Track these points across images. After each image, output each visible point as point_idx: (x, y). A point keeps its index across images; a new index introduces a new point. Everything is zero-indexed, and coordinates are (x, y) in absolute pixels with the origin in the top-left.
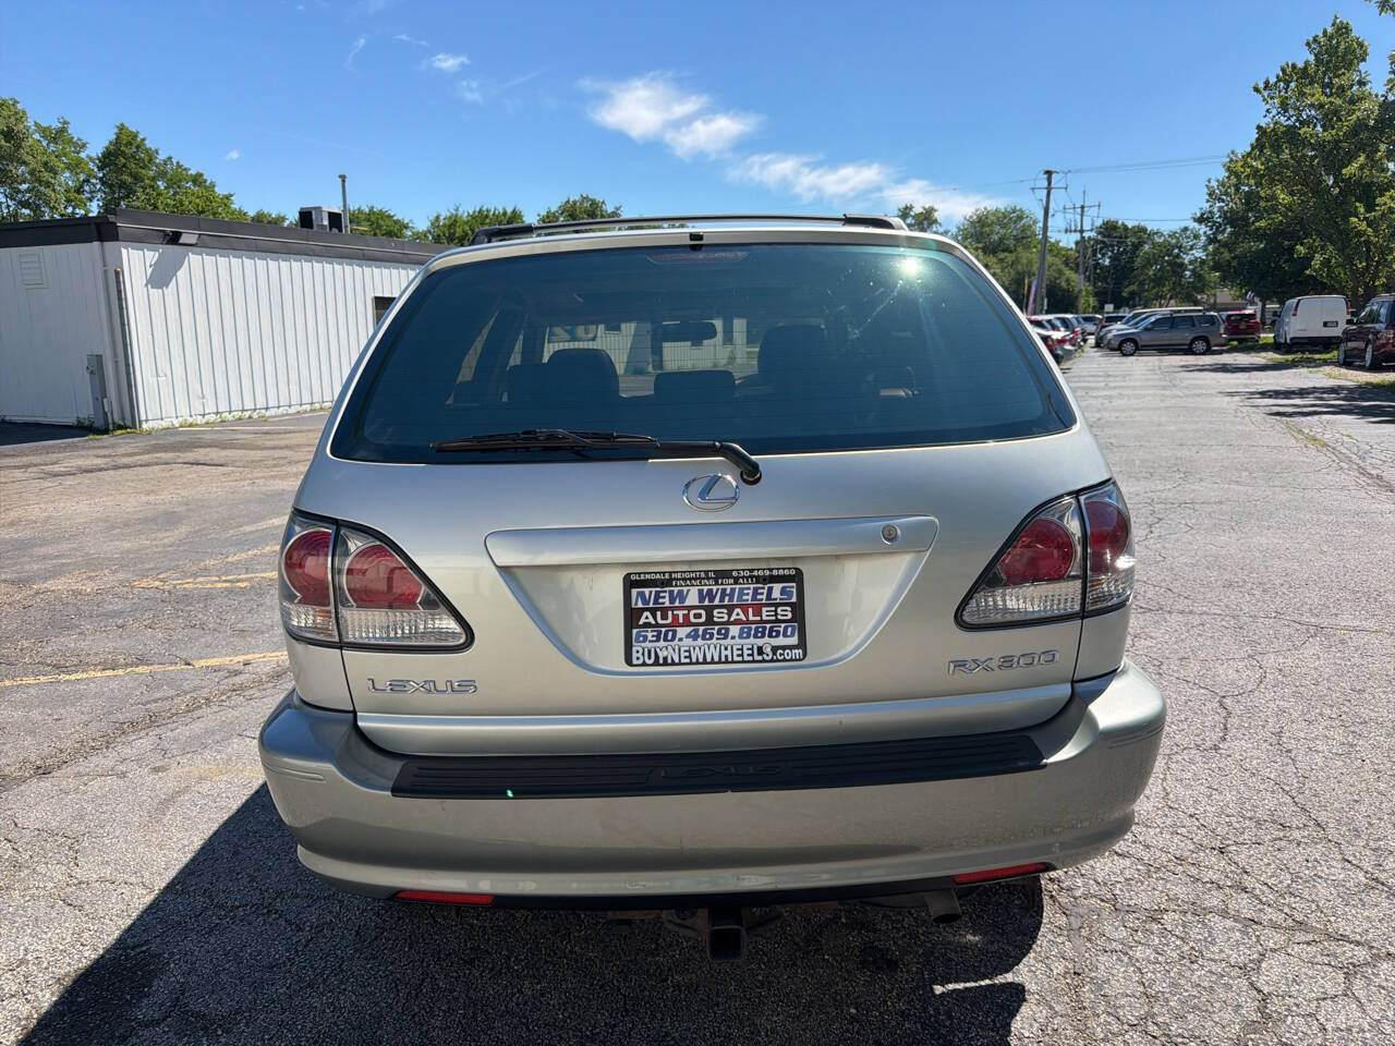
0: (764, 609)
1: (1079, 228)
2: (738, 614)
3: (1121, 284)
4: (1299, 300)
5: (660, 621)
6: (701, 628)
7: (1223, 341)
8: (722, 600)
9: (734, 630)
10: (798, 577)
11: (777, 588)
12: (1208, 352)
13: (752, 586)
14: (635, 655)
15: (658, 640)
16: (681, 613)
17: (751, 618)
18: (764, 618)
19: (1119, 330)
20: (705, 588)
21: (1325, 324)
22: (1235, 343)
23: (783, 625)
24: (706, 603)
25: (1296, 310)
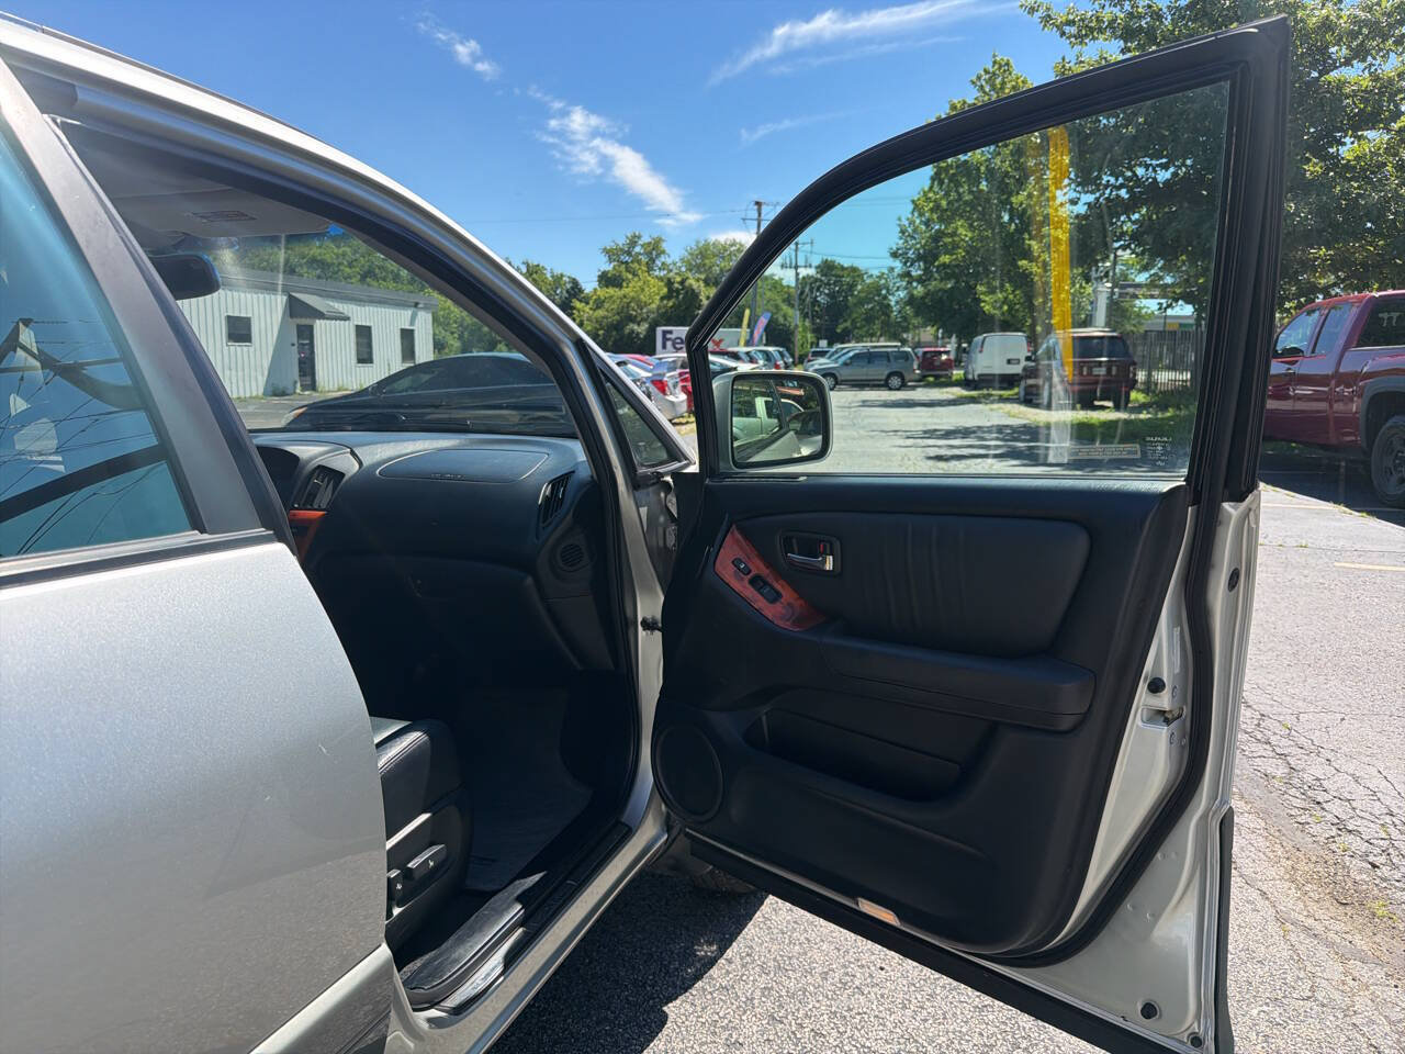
1: (793, 265)
3: (837, 321)
4: (985, 338)
7: (917, 377)
12: (903, 386)
19: (821, 365)
21: (1009, 362)
22: (931, 379)
25: (982, 347)
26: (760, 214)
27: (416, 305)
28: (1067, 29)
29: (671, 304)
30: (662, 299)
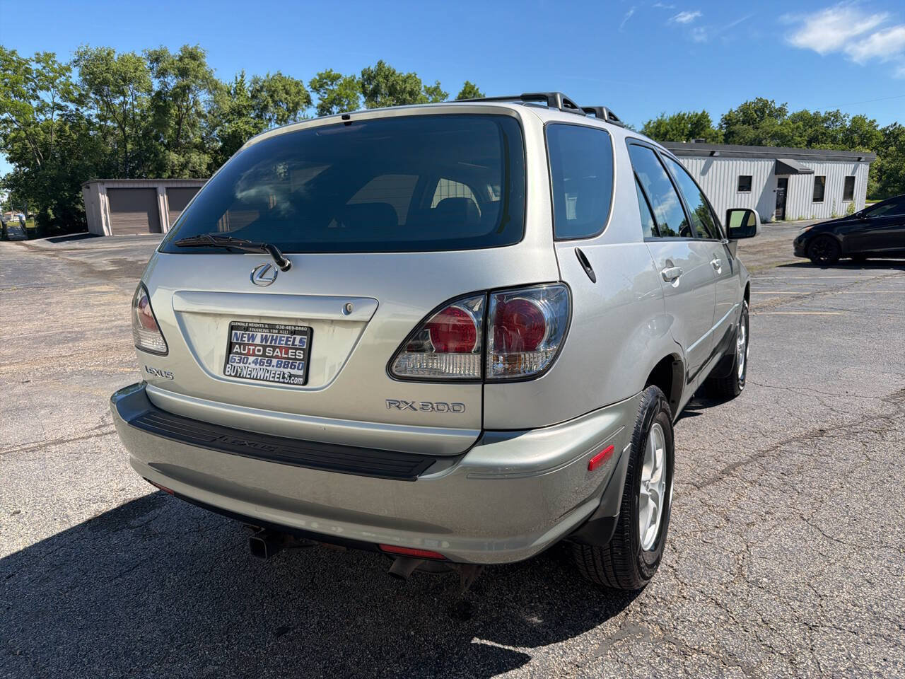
0: (290, 351)
2: (277, 351)
5: (242, 352)
6: (260, 358)
8: (271, 343)
9: (275, 361)
10: (310, 333)
11: (298, 338)
13: (286, 336)
14: (227, 369)
15: (240, 363)
16: (252, 348)
17: (284, 356)
18: (290, 356)
20: (264, 334)
23: (298, 362)
24: (264, 343)
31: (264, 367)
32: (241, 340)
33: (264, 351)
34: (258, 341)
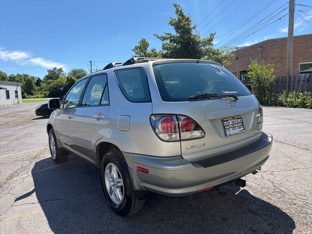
2: (236, 125)
5: (228, 128)
6: (233, 128)
8: (234, 123)
9: (236, 128)
10: (241, 118)
13: (237, 120)
14: (227, 134)
16: (230, 126)
18: (239, 125)
20: (232, 121)
26: (91, 64)
27: (18, 85)
28: (161, 39)
29: (68, 83)
30: (66, 82)
31: (235, 130)
32: (227, 124)
33: (233, 126)
34: (231, 123)
